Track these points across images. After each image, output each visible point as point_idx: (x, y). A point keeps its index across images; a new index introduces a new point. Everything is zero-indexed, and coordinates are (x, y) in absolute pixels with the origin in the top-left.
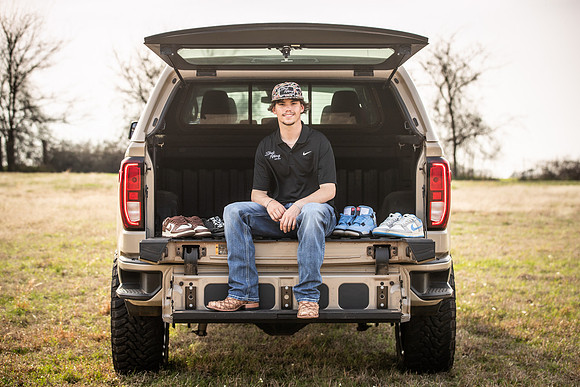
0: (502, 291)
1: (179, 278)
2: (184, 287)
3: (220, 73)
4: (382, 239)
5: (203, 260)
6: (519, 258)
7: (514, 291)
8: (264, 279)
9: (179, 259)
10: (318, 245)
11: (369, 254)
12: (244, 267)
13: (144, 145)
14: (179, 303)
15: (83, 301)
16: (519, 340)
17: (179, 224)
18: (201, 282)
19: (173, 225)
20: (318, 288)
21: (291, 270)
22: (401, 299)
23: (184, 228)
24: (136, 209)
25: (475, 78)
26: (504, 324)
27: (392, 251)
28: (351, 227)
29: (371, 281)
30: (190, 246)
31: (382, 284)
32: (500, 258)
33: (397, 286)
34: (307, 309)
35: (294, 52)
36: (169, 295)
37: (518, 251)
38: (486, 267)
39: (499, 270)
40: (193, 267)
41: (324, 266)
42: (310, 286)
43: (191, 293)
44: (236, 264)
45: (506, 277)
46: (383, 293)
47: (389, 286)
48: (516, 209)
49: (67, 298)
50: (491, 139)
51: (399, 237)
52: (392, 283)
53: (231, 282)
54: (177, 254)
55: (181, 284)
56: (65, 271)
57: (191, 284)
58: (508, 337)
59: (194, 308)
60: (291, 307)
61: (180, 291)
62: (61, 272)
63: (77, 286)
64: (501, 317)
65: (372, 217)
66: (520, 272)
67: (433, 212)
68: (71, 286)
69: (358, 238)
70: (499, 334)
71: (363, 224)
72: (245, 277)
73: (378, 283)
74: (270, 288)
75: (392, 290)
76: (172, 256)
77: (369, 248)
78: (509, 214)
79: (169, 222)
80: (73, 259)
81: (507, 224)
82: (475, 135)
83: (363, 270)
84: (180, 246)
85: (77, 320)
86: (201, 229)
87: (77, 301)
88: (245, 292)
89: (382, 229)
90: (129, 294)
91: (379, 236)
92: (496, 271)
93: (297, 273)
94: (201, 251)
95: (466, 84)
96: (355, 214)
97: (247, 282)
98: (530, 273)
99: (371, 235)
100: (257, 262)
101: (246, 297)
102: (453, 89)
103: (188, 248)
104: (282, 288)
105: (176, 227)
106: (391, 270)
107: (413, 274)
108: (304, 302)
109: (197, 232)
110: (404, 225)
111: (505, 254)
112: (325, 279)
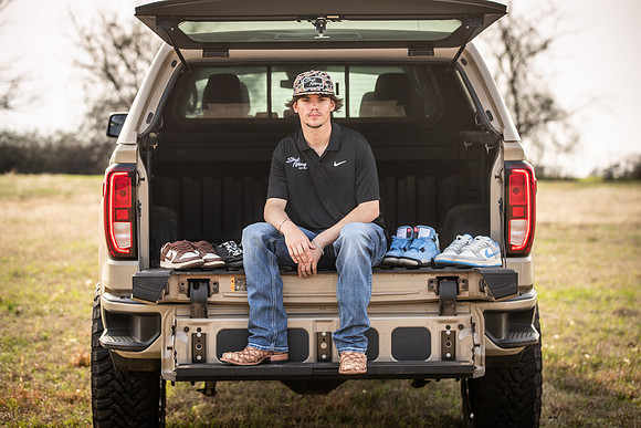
0: (594, 331)
1: (184, 322)
2: (190, 333)
3: (234, 53)
4: (447, 269)
5: (214, 298)
6: (613, 287)
7: (609, 331)
8: (294, 323)
9: (183, 297)
10: (363, 278)
11: (430, 289)
12: (270, 308)
13: (135, 148)
14: (184, 354)
15: (46, 349)
16: (621, 397)
17: (182, 251)
18: (213, 327)
19: (175, 253)
20: (365, 333)
21: (328, 310)
22: (473, 347)
23: (190, 257)
24: (126, 232)
25: (544, 47)
26: (600, 375)
27: (461, 284)
28: (408, 254)
29: (434, 324)
30: (198, 281)
31: (448, 327)
32: (588, 288)
33: (468, 330)
34: (352, 362)
35: (330, 25)
36: (171, 344)
37: (611, 277)
38: (570, 298)
39: (588, 303)
40: (201, 308)
41: (372, 304)
42: (355, 332)
43: (199, 342)
44: (260, 304)
45: (597, 312)
46: (449, 340)
47: (457, 331)
48: (604, 220)
49: (25, 345)
50: (567, 126)
51: (470, 267)
52: (461, 327)
53: (252, 326)
54: (181, 291)
55: (186, 330)
56: (20, 309)
57: (199, 330)
58: (606, 393)
59: (204, 361)
60: (329, 359)
61: (185, 338)
62: (15, 309)
63: (37, 329)
64: (596, 367)
65: (434, 240)
66: (616, 306)
67: (513, 233)
68: (30, 328)
69: (417, 268)
70: (594, 390)
71: (423, 250)
72: (270, 320)
73: (443, 327)
74: (303, 333)
75: (461, 336)
76: (174, 293)
77: (431, 281)
78: (596, 226)
79: (169, 248)
80: (29, 291)
81: (593, 240)
82: (546, 121)
83: (422, 309)
84: (184, 279)
85: (41, 375)
86: (211, 258)
87: (38, 350)
88: (270, 339)
89: (448, 255)
90: (117, 343)
91: (443, 265)
92: (584, 304)
93: (336, 314)
94: (212, 287)
95: (532, 54)
96: (412, 237)
97: (274, 327)
98: (630, 307)
99: (433, 264)
100: (286, 300)
101: (272, 347)
102: (516, 61)
103: (195, 283)
104: (318, 335)
105: (179, 255)
106: (459, 309)
107: (487, 313)
108: (348, 353)
109: (206, 261)
110: (476, 251)
111: (594, 280)
112: (374, 322)
